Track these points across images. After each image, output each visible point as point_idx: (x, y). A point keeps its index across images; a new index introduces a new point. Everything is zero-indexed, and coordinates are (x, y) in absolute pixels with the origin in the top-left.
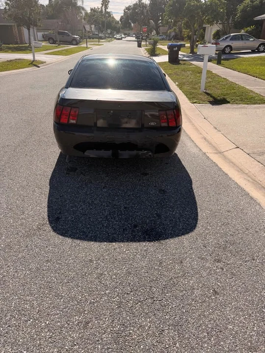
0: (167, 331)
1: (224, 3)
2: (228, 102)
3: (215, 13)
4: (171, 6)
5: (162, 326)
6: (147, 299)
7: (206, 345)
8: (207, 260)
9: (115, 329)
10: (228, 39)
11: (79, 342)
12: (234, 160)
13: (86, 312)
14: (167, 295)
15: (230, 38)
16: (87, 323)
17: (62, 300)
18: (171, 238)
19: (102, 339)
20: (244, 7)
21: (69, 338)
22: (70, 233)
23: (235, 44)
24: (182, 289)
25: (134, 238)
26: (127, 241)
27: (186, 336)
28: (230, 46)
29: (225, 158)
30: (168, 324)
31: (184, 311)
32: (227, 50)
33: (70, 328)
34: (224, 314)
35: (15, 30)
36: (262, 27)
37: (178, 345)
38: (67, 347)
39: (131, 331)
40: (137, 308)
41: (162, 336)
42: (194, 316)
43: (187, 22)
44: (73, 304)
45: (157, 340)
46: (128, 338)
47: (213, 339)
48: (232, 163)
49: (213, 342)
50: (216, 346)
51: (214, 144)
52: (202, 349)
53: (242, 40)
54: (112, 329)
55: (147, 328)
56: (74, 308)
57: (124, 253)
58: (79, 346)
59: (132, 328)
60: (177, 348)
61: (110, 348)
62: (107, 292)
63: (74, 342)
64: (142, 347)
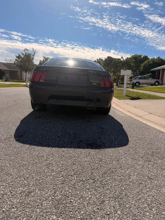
0: (108, 201)
1: (134, 61)
2: (142, 99)
3: (129, 65)
4: (105, 62)
5: (102, 198)
6: (88, 180)
7: (148, 214)
8: (139, 161)
9: (56, 198)
10: (137, 79)
11: (18, 206)
12: (150, 119)
13: (30, 185)
14: (107, 178)
15: (138, 78)
16: (30, 192)
17: (11, 177)
18: (108, 148)
19: (42, 205)
20: (145, 64)
21: (9, 202)
22: (29, 142)
23: (141, 81)
24: (120, 175)
25: (79, 147)
26: (74, 148)
27: (127, 206)
28: (139, 82)
29: (144, 119)
30: (108, 196)
31: (123, 189)
32: (137, 84)
33: (12, 195)
34: (161, 192)
35: (19, 73)
36: (155, 74)
37: (119, 212)
38: (4, 209)
39: (72, 200)
40: (79, 185)
41: (102, 205)
42: (133, 192)
43: (114, 70)
44: (20, 180)
45: (98, 207)
46: (69, 205)
47: (154, 209)
48: (149, 120)
49: (155, 211)
50: (158, 214)
51: (135, 113)
52: (145, 217)
53: (145, 79)
54: (53, 198)
55: (88, 199)
56: (20, 182)
57: (70, 153)
58: (17, 209)
59: (73, 198)
60: (119, 214)
61: (49, 212)
62: (53, 174)
63: (12, 205)
64: (82, 212)
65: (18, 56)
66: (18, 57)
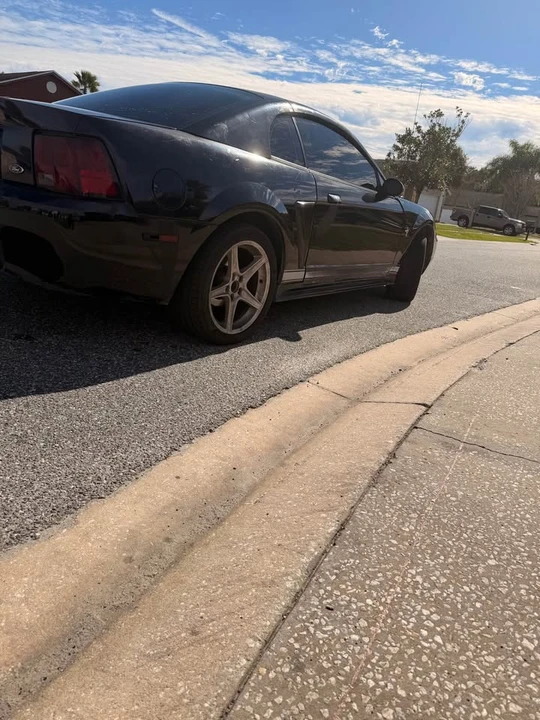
65: (404, 136)
66: (402, 139)
